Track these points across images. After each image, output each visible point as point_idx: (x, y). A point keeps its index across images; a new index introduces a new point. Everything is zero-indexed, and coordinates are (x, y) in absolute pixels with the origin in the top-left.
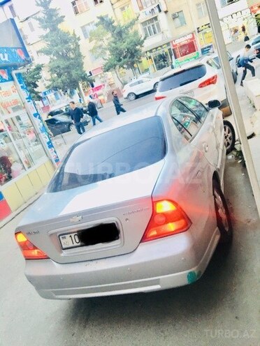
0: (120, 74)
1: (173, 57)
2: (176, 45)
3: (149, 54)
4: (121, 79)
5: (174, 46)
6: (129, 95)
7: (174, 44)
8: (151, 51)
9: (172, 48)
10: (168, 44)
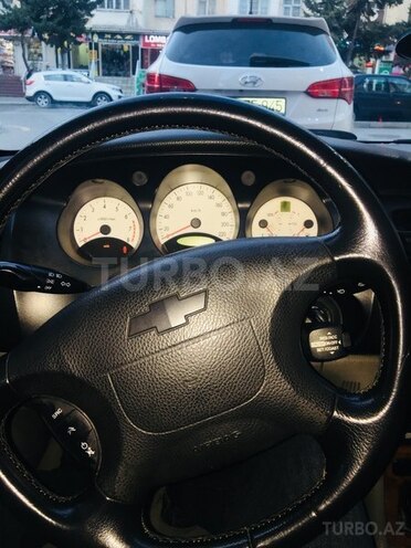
0: (30, 54)
1: (139, 62)
2: (149, 44)
3: (96, 38)
4: (29, 63)
5: (145, 44)
6: (39, 94)
7: (147, 41)
8: (101, 35)
9: (141, 46)
10: (136, 36)
